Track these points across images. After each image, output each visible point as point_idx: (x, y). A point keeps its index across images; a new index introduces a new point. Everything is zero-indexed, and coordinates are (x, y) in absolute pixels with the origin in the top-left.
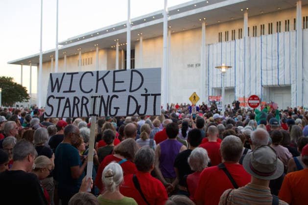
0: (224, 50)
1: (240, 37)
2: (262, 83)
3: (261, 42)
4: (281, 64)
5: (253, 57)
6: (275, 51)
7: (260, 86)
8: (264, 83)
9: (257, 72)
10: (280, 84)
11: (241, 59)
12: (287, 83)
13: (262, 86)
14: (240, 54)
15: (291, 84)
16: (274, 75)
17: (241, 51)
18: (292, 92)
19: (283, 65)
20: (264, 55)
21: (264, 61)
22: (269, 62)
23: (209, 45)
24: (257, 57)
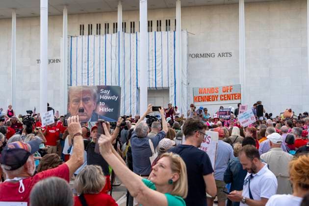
0: (91, 45)
2: (137, 85)
3: (137, 40)
4: (159, 65)
5: (127, 56)
6: (152, 50)
7: (135, 89)
9: (132, 72)
10: (157, 86)
11: (114, 56)
12: (165, 85)
13: (137, 88)
14: (112, 51)
15: (169, 87)
16: (151, 77)
18: (170, 95)
19: (161, 66)
23: (71, 37)
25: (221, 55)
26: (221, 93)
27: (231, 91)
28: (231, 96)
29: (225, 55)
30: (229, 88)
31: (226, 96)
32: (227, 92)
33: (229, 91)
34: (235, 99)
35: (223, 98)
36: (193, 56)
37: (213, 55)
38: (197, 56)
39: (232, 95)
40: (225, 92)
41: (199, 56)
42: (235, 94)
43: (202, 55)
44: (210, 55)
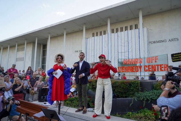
1: (104, 34)
2: (118, 61)
3: (118, 36)
4: (130, 49)
6: (126, 41)
7: (117, 62)
8: (120, 61)
9: (115, 54)
11: (106, 46)
13: (118, 62)
16: (126, 56)
17: (106, 42)
19: (131, 49)
20: (120, 43)
21: (120, 47)
22: (123, 48)
23: (87, 38)
25: (171, 40)
26: (145, 63)
27: (156, 62)
28: (156, 67)
29: (174, 40)
30: (154, 58)
31: (150, 67)
32: (152, 62)
33: (154, 61)
34: (161, 70)
35: (147, 68)
36: (152, 43)
37: (165, 41)
38: (154, 42)
39: (158, 65)
40: (149, 62)
41: (156, 42)
42: (161, 65)
43: (158, 41)
44: (163, 41)
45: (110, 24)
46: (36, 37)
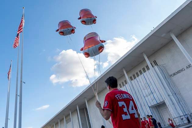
1: (126, 83)
2: (148, 106)
3: (137, 82)
8: (150, 105)
9: (143, 99)
10: (158, 102)
12: (161, 101)
15: (164, 101)
16: (152, 98)
19: (153, 90)
21: (143, 91)
24: (139, 90)
25: (188, 67)
38: (174, 74)
41: (176, 74)
43: (177, 72)
44: (182, 70)
45: (127, 73)
46: (76, 104)
